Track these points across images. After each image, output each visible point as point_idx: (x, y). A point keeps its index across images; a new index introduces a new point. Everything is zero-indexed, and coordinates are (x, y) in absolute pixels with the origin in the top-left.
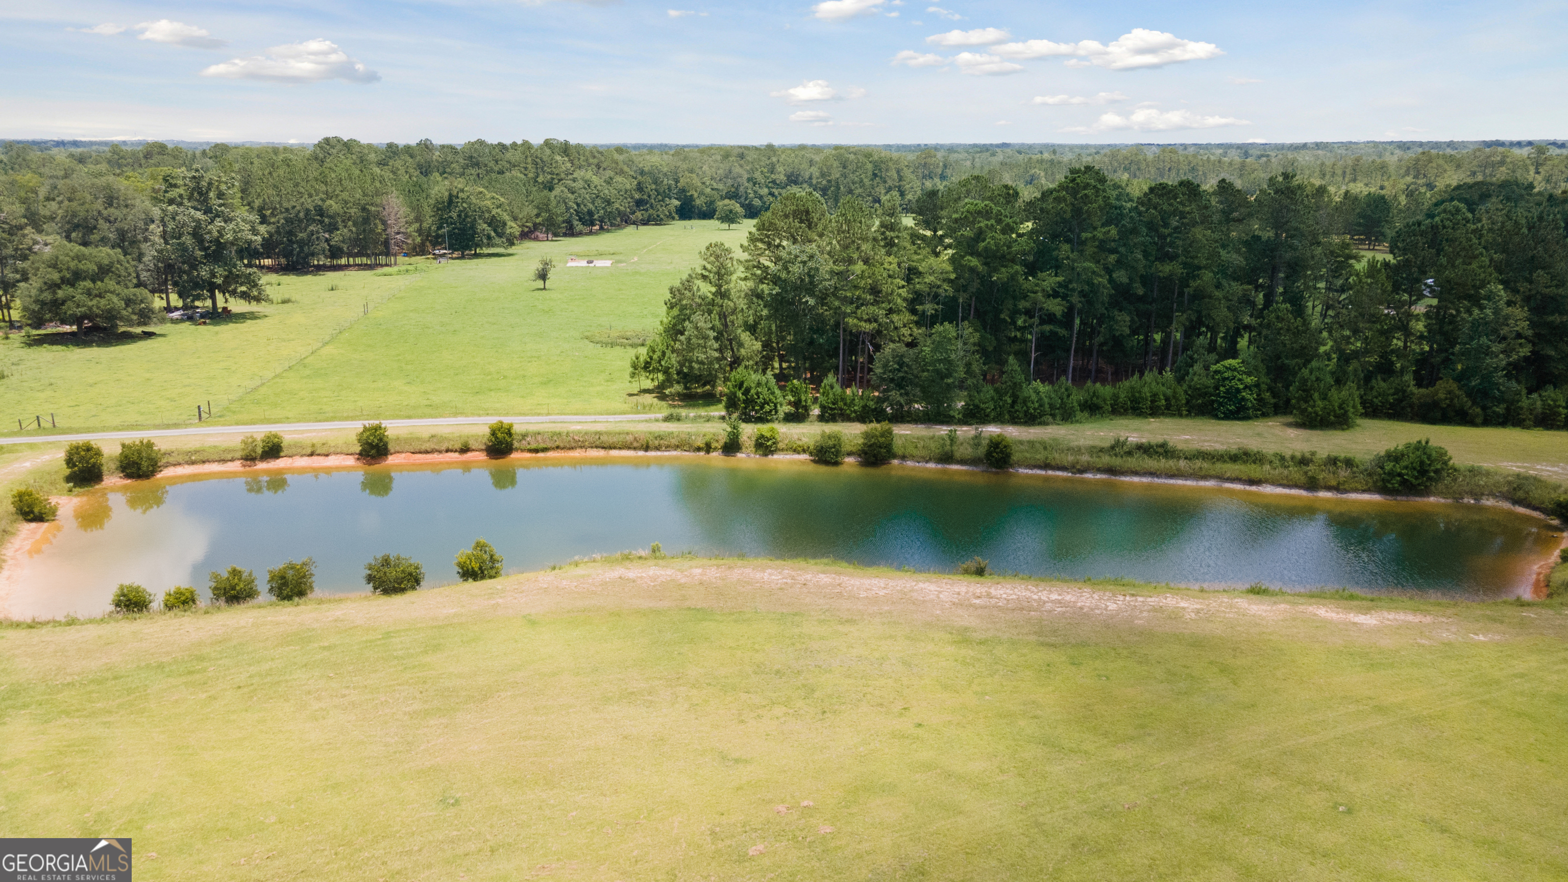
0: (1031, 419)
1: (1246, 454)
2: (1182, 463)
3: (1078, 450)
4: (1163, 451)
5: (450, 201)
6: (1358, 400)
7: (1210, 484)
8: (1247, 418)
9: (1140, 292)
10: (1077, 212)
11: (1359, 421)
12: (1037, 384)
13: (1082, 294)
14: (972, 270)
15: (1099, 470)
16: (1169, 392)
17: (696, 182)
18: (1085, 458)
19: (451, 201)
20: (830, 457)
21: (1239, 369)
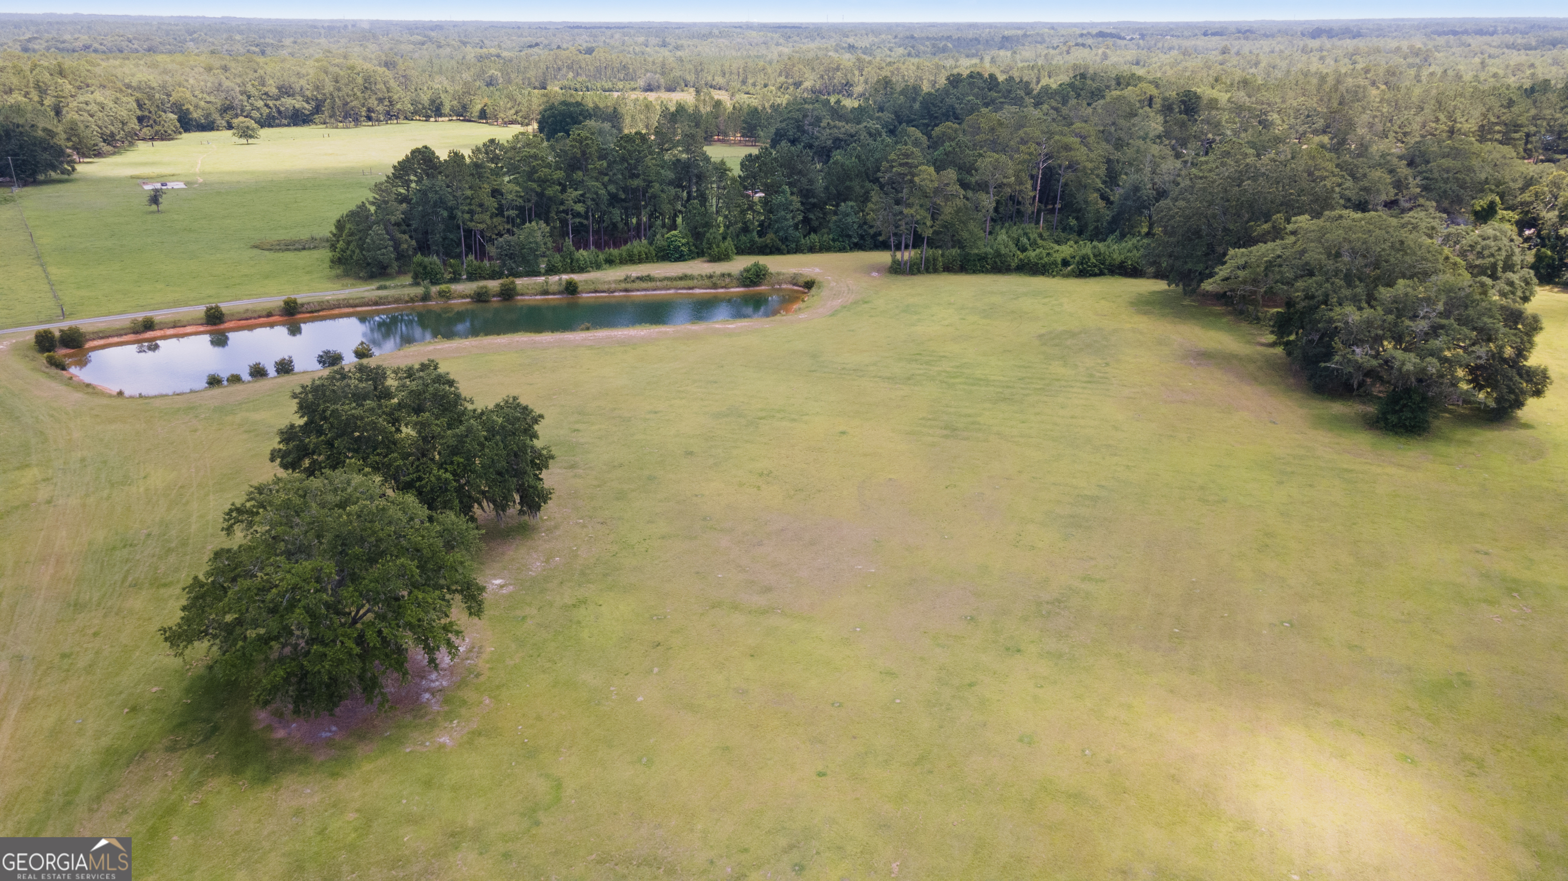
0: (582, 270)
1: (686, 276)
2: (658, 283)
3: (609, 282)
4: (649, 278)
6: (733, 247)
7: (672, 291)
8: (685, 260)
9: (623, 197)
10: (584, 153)
11: (735, 257)
12: (580, 251)
13: (593, 200)
14: (533, 190)
15: (621, 291)
16: (646, 250)
18: (613, 286)
20: (483, 298)
21: (678, 236)
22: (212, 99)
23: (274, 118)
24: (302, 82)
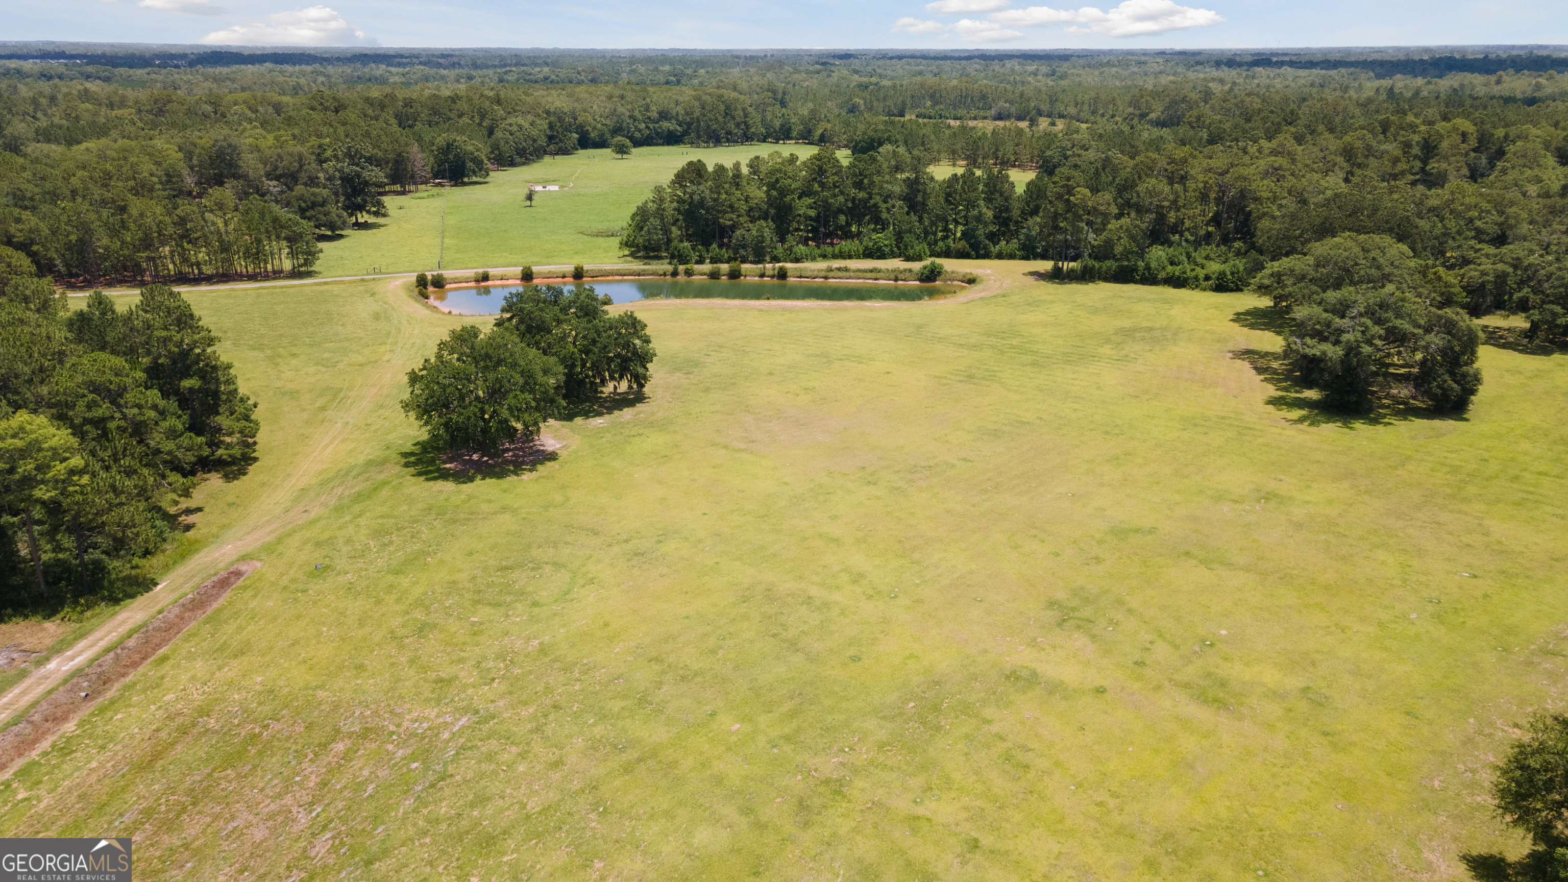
0: (797, 260)
1: (876, 270)
3: (814, 271)
4: (846, 270)
5: (448, 148)
6: (927, 251)
7: (860, 281)
8: (885, 258)
11: (924, 258)
12: (800, 246)
13: (824, 207)
14: (774, 197)
15: (819, 278)
16: (856, 250)
17: (590, 119)
18: (816, 273)
19: (449, 146)
20: (716, 276)
21: (884, 237)
22: (608, 122)
23: (652, 138)
24: (679, 108)
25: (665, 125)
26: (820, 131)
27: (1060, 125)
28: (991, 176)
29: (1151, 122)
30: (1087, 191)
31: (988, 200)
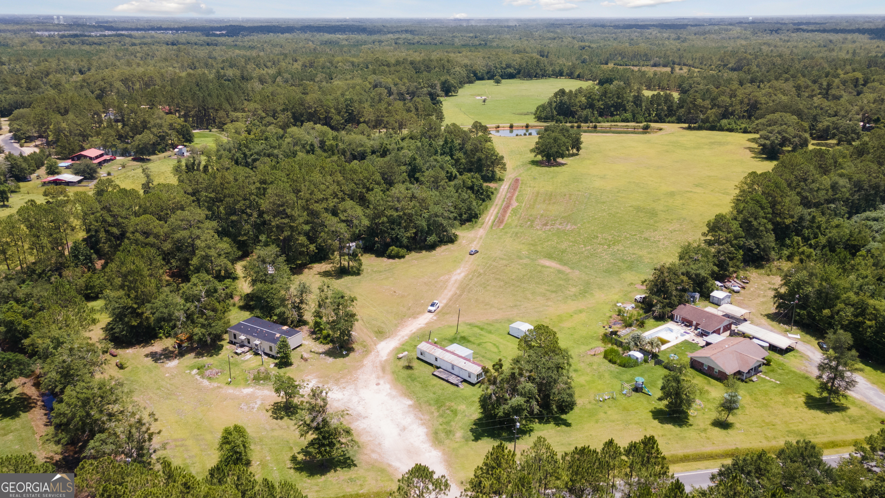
0: (599, 122)
1: (628, 126)
2: (620, 127)
8: (629, 122)
11: (643, 122)
12: (600, 118)
14: (590, 101)
15: (609, 127)
16: (618, 119)
17: (478, 68)
21: (628, 115)
22: (484, 69)
24: (515, 63)
25: (510, 70)
26: (577, 73)
27: (685, 69)
28: (666, 94)
29: (729, 69)
30: (701, 101)
31: (665, 103)
